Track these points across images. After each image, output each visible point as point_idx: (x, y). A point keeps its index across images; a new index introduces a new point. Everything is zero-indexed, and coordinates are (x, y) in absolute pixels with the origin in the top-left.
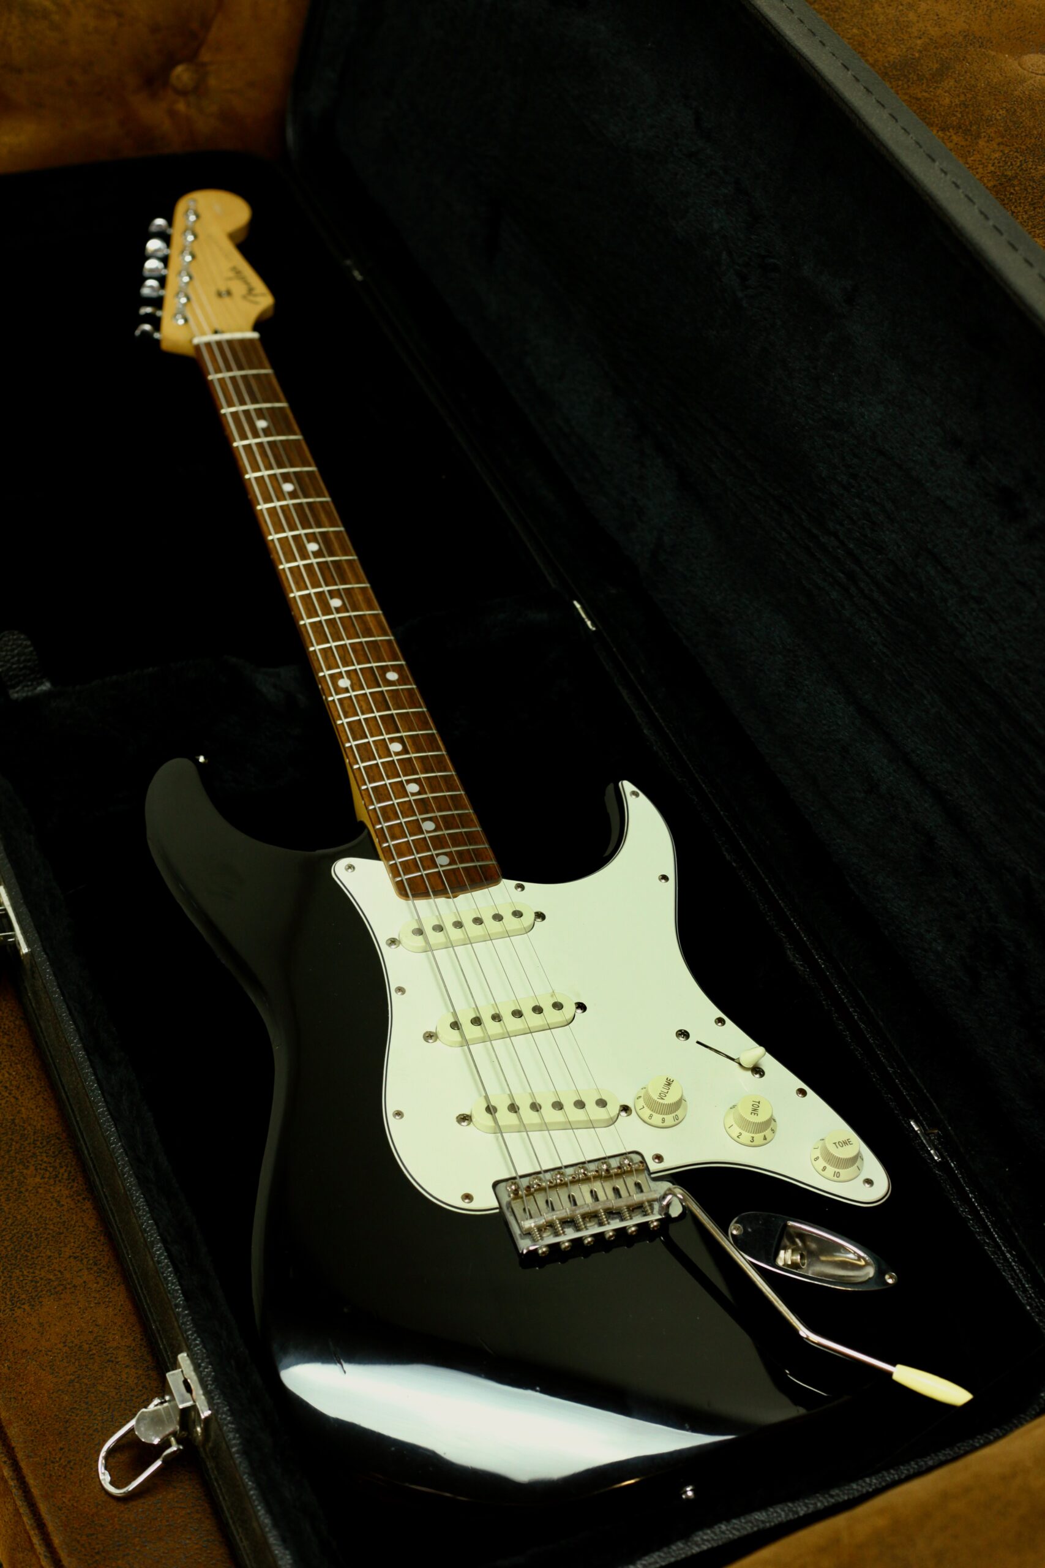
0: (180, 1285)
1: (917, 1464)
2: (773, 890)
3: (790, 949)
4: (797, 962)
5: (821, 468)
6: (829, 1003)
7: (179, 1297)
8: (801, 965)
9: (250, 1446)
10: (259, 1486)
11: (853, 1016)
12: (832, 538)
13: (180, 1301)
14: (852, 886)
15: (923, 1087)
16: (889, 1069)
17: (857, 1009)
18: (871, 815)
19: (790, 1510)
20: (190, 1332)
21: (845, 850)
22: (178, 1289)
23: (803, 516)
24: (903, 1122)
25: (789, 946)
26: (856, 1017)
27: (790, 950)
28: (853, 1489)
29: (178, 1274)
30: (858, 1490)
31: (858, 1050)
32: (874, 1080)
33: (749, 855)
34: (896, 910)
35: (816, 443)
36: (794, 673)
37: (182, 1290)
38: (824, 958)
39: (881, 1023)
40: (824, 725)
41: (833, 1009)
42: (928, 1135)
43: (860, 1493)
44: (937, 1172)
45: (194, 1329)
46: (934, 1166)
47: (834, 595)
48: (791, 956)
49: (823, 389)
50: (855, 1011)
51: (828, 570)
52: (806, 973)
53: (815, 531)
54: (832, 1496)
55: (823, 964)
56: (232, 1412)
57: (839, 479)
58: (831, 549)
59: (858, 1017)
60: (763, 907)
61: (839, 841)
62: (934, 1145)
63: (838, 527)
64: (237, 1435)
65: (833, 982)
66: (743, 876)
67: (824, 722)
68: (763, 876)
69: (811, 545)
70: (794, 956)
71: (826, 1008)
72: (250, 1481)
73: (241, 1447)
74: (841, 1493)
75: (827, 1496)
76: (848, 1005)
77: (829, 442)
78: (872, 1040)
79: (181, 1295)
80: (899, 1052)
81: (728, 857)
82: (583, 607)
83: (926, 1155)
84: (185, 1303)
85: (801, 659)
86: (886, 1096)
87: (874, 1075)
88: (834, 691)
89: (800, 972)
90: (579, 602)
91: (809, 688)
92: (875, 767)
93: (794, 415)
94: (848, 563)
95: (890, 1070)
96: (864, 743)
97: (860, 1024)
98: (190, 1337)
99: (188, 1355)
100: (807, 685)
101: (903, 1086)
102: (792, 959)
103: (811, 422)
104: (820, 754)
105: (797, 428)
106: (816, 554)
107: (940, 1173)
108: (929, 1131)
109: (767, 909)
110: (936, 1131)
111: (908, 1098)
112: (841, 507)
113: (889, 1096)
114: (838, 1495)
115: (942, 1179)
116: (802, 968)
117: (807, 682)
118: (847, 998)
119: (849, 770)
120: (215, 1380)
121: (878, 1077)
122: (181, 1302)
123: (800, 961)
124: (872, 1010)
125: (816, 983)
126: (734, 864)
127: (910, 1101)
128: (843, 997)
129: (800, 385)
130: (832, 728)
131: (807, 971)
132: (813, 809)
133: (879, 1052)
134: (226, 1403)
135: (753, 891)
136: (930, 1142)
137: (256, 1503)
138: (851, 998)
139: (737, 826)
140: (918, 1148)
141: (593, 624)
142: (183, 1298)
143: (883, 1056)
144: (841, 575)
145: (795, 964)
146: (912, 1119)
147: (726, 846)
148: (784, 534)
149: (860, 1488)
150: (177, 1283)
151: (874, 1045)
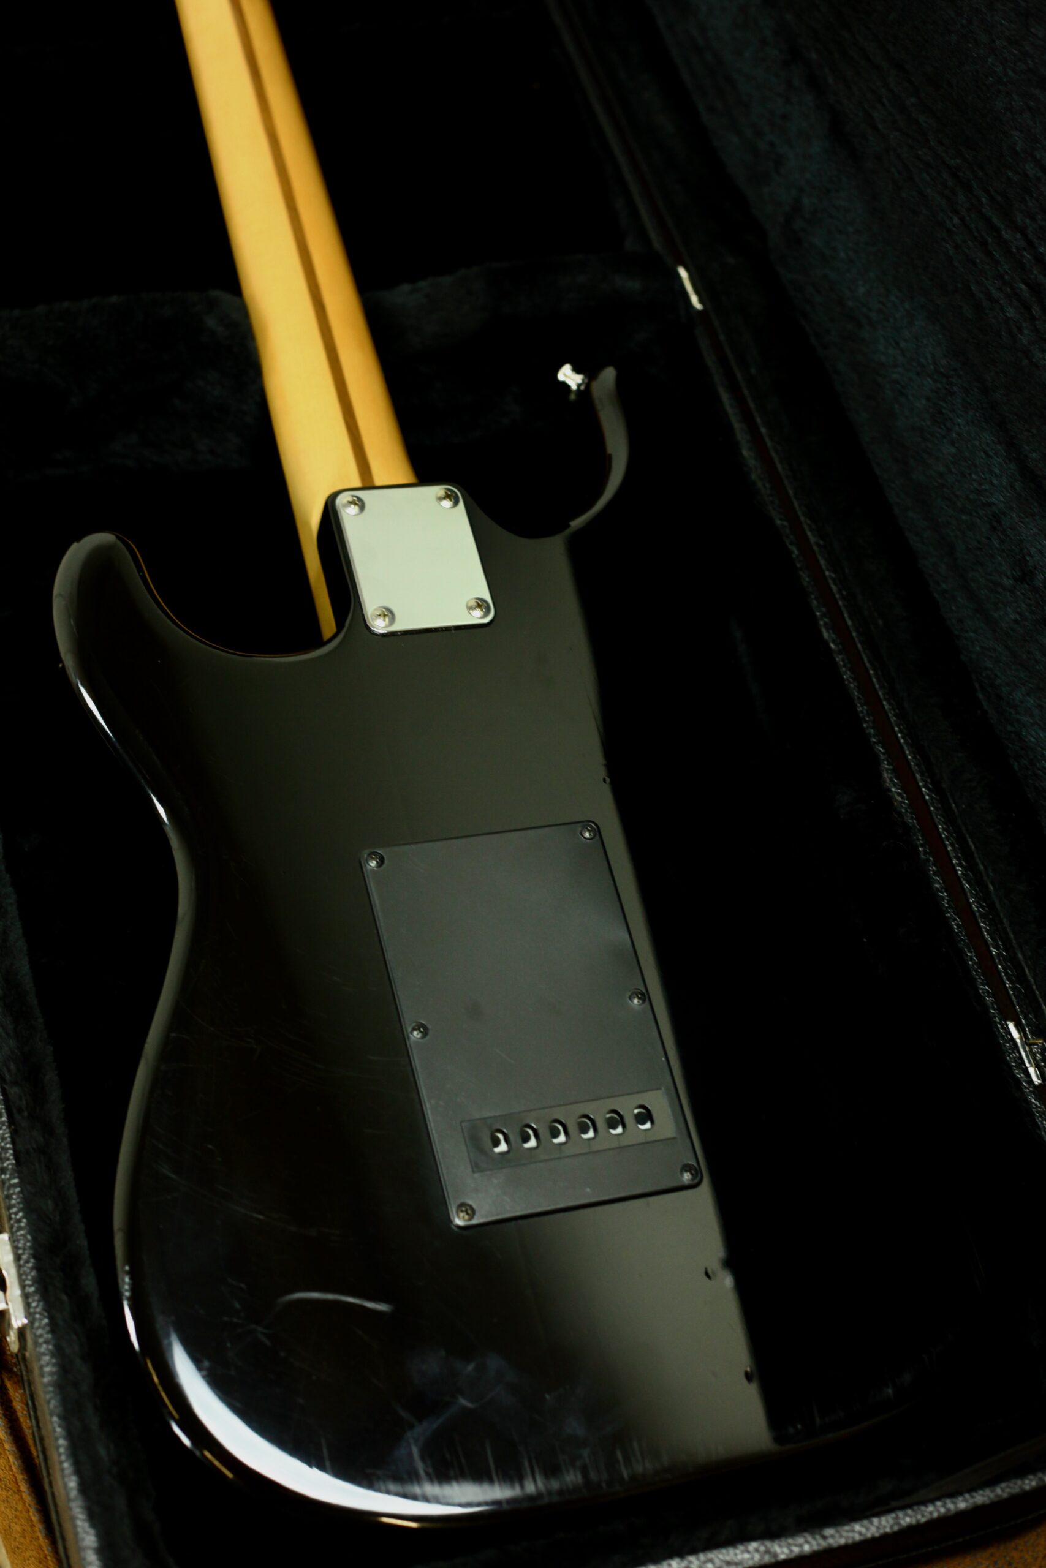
0: (13, 1142)
1: (944, 1506)
2: (877, 686)
3: (887, 770)
4: (893, 789)
5: (1017, 138)
6: (928, 850)
7: (8, 1159)
8: (899, 794)
9: (65, 1382)
10: (70, 1435)
11: (956, 871)
12: (1019, 236)
13: (8, 1165)
14: (981, 696)
15: (1032, 981)
16: (992, 948)
17: (963, 862)
18: (1019, 610)
19: (767, 1552)
20: (15, 1210)
21: (978, 648)
22: (9, 1149)
23: (984, 199)
24: (999, 1026)
25: (887, 766)
26: (959, 872)
27: (887, 773)
28: (853, 1531)
29: (13, 1127)
30: (860, 1533)
31: (955, 920)
32: (970, 963)
33: (854, 634)
34: (1032, 739)
35: (1013, 103)
36: (944, 405)
37: (14, 1149)
38: (930, 786)
39: (991, 887)
40: (975, 480)
41: (931, 859)
42: (1030, 1045)
43: (862, 1538)
44: (1033, 1101)
45: (21, 1206)
46: (1031, 1091)
47: (1011, 312)
48: (888, 780)
49: (1033, 30)
50: (960, 865)
51: (1006, 277)
52: (903, 805)
53: (996, 221)
54: (824, 1538)
55: (928, 795)
56: (53, 1327)
57: (1038, 156)
58: (1014, 250)
59: (962, 874)
60: (861, 709)
61: (972, 634)
62: (1035, 1060)
63: (1028, 221)
64: (54, 1361)
65: (937, 820)
66: (841, 663)
67: (974, 476)
68: (868, 665)
69: (990, 240)
70: (892, 781)
71: (923, 857)
72: (60, 1426)
73: (55, 1377)
74: (837, 1535)
75: (818, 1537)
76: (952, 855)
77: (1032, 104)
78: (976, 907)
79: (11, 1157)
80: (1008, 929)
81: (826, 635)
82: (691, 278)
83: (1022, 1075)
84: (15, 1167)
85: (955, 389)
86: (983, 987)
87: (971, 957)
88: (993, 438)
89: (896, 804)
90: (687, 270)
91: (961, 429)
92: (1033, 550)
93: (990, 60)
94: (1035, 272)
95: (994, 951)
96: (1023, 515)
97: (964, 882)
98: (13, 1216)
99: (9, 1239)
100: (959, 425)
101: (1006, 974)
102: (888, 784)
103: (1010, 73)
104: (964, 517)
105: (991, 79)
106: (994, 253)
107: (1037, 1103)
108: (1032, 1041)
109: (865, 712)
110: (1041, 1041)
111: (1011, 992)
112: (1035, 195)
113: (987, 988)
114: (832, 1536)
115: (1037, 1112)
116: (900, 799)
117: (959, 420)
118: (952, 845)
119: (998, 546)
120: (35, 1281)
121: (976, 960)
122: (10, 1167)
123: (898, 789)
124: (982, 867)
125: (915, 821)
126: (832, 646)
127: (1013, 997)
128: (947, 843)
129: (1003, 22)
130: (983, 487)
131: (904, 803)
132: (944, 586)
133: (982, 925)
134: (46, 1314)
135: (852, 685)
136: (1032, 1055)
137: (63, 1458)
138: (957, 846)
139: (844, 593)
140: (1014, 1064)
141: (701, 301)
142: (14, 1162)
143: (987, 931)
144: (1023, 286)
145: (891, 791)
146: (1011, 1021)
147: (826, 620)
148: (956, 220)
149: (863, 1530)
150: (9, 1140)
151: (977, 914)
